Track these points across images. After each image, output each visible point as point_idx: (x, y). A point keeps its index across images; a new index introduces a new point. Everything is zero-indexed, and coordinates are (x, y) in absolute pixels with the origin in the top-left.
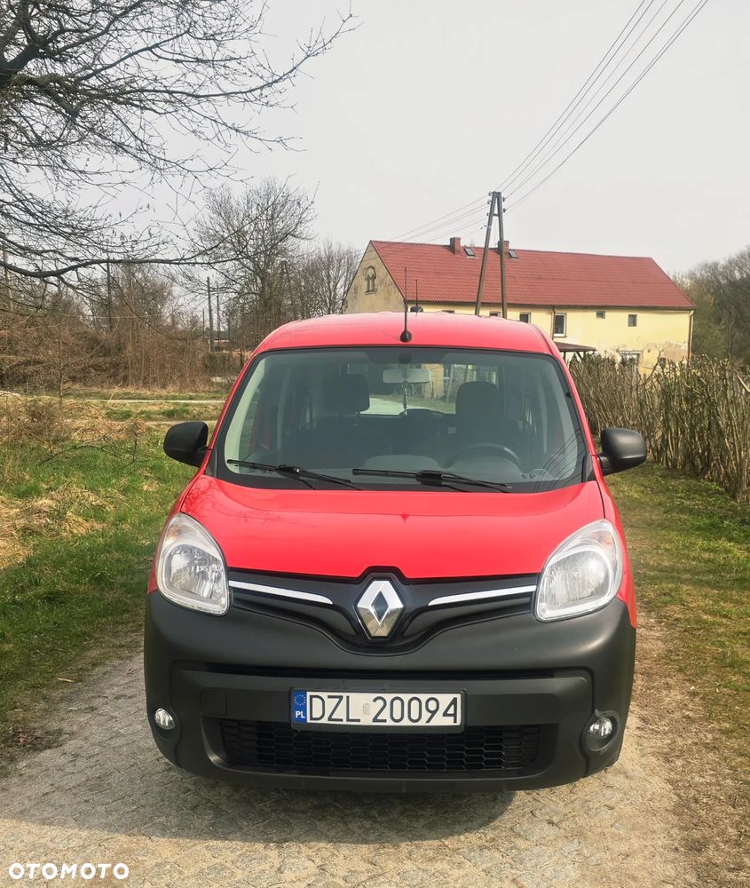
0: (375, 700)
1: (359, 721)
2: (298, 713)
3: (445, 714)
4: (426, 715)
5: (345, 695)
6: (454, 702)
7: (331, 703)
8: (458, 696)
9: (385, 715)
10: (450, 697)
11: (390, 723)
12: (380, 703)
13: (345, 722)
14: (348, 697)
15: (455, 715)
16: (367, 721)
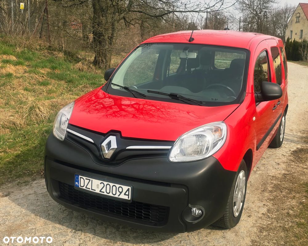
0: (101, 183)
1: (95, 190)
2: (76, 183)
3: (125, 194)
4: (118, 193)
5: (91, 179)
6: (128, 190)
7: (87, 181)
8: (130, 188)
9: (104, 190)
10: (127, 188)
11: (105, 193)
12: (102, 185)
13: (90, 190)
14: (92, 180)
15: (128, 195)
16: (98, 191)
